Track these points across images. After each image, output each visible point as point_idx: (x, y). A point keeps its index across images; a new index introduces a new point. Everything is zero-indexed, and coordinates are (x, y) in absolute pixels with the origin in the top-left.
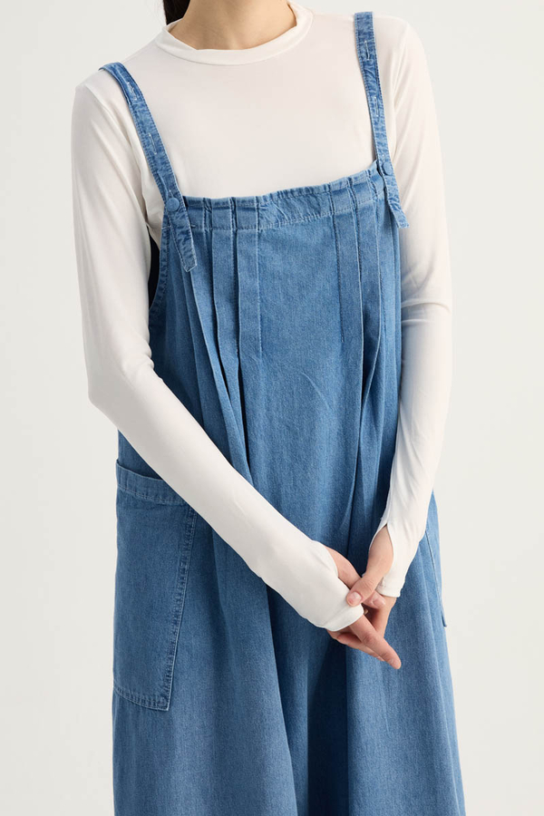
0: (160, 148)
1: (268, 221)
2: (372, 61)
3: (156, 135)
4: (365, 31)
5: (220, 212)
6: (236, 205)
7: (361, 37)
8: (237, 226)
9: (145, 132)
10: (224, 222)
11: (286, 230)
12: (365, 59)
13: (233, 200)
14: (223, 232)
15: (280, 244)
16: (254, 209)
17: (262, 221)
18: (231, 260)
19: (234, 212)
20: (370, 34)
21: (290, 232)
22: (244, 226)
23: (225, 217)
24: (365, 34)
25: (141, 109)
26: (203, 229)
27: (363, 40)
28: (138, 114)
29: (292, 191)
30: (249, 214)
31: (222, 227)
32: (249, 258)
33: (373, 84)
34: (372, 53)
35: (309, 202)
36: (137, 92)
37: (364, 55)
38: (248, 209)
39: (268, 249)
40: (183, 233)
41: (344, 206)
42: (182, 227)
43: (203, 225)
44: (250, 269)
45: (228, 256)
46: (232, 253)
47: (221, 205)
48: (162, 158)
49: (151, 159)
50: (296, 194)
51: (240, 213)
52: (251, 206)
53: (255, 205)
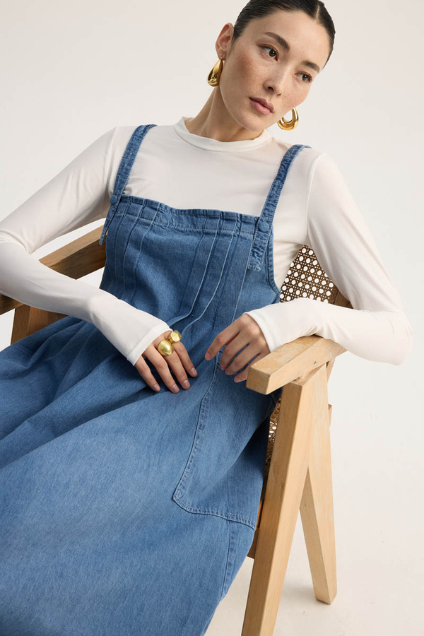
1: (161, 220)
3: (134, 156)
5: (136, 205)
6: (150, 204)
8: (141, 217)
10: (135, 211)
13: (147, 200)
14: (132, 217)
16: (156, 209)
17: (157, 219)
18: (128, 235)
19: (143, 208)
22: (145, 217)
23: (137, 209)
26: (122, 214)
29: (185, 211)
30: (152, 211)
31: (132, 214)
32: (138, 236)
35: (192, 220)
43: (124, 212)
44: (137, 244)
45: (127, 232)
46: (130, 231)
47: (138, 201)
48: (127, 170)
49: (122, 166)
50: (187, 213)
51: (147, 209)
52: (155, 207)
53: (158, 207)
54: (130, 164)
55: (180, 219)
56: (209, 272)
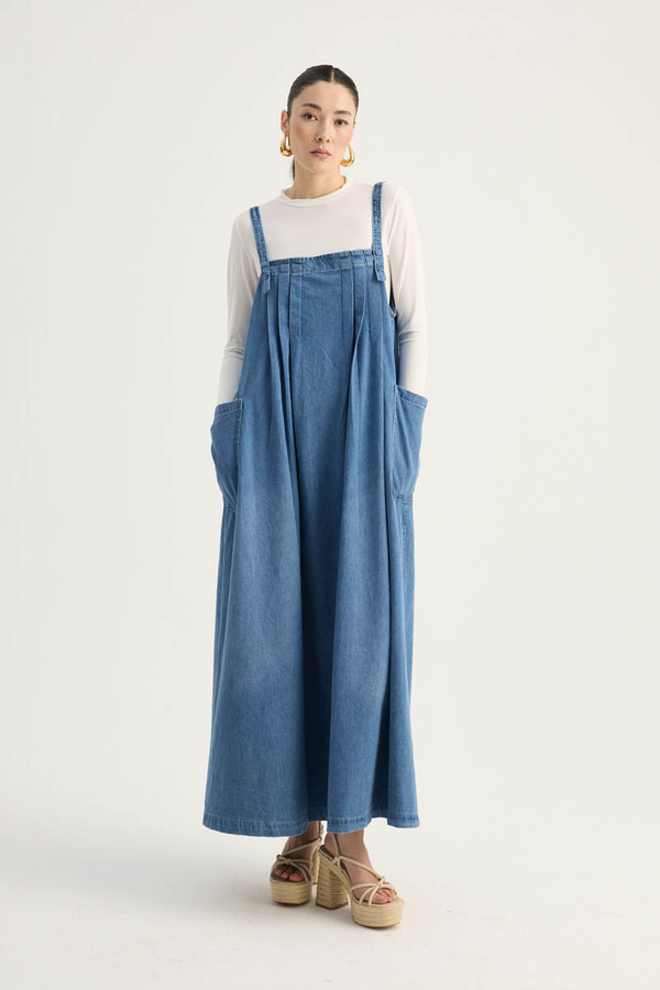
0: (263, 240)
1: (307, 270)
3: (262, 234)
5: (284, 265)
6: (293, 261)
8: (292, 272)
9: (257, 232)
10: (285, 270)
11: (316, 276)
13: (290, 259)
14: (285, 275)
15: (313, 281)
16: (300, 263)
17: (303, 269)
18: (288, 288)
19: (290, 266)
21: (317, 276)
22: (295, 272)
23: (286, 267)
26: (275, 274)
30: (297, 265)
32: (296, 287)
35: (329, 262)
36: (258, 215)
39: (307, 285)
40: (266, 276)
41: (347, 265)
42: (266, 274)
43: (276, 271)
44: (297, 293)
45: (287, 286)
46: (288, 284)
47: (285, 262)
48: (262, 244)
49: (258, 244)
51: (293, 265)
52: (298, 261)
55: (318, 264)
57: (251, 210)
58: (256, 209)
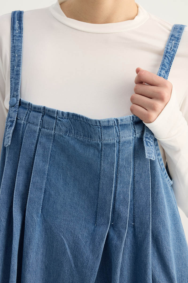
1: (60, 129)
2: (173, 53)
3: (20, 56)
4: (176, 36)
5: (35, 114)
6: (45, 112)
7: (172, 38)
8: (42, 126)
9: (14, 52)
10: (35, 120)
12: (169, 50)
13: (44, 108)
14: (33, 127)
16: (54, 118)
17: (57, 127)
18: (33, 147)
19: (43, 116)
20: (178, 39)
22: (46, 127)
23: (37, 118)
24: (175, 37)
25: (17, 38)
26: (23, 122)
27: (173, 40)
28: (14, 41)
30: (51, 120)
31: (33, 124)
32: (44, 148)
33: (166, 64)
34: (175, 49)
36: (21, 28)
37: (169, 48)
38: (51, 117)
40: (11, 121)
42: (11, 118)
43: (24, 119)
45: (33, 144)
46: (35, 142)
47: (37, 109)
51: (46, 118)
52: (53, 116)
53: (55, 115)
54: (19, 65)
56: (119, 182)
57: (14, 13)
58: (20, 14)
